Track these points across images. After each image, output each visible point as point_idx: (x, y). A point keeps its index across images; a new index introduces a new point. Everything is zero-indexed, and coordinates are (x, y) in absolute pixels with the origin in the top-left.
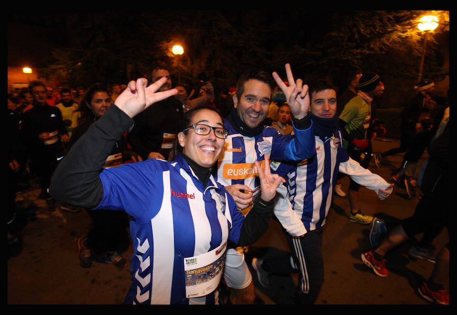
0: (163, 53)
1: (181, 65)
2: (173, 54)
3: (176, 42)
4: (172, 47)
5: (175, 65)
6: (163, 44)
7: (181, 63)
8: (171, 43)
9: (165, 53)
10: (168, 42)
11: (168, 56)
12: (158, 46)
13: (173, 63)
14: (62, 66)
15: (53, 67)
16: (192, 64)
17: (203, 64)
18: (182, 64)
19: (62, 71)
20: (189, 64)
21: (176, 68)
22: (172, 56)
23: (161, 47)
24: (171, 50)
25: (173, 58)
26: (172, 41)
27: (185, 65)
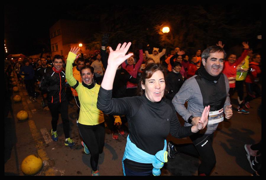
1: (167, 40)
2: (163, 32)
3: (165, 25)
4: (162, 29)
5: (163, 39)
6: (156, 27)
7: (167, 38)
8: (162, 26)
9: (157, 32)
10: (160, 25)
11: (159, 34)
13: (162, 38)
14: (98, 42)
15: (94, 43)
16: (174, 39)
17: (181, 38)
19: (98, 45)
20: (172, 38)
21: (164, 41)
22: (162, 34)
23: (155, 29)
24: (161, 31)
25: (162, 35)
26: (163, 24)
27: (170, 39)
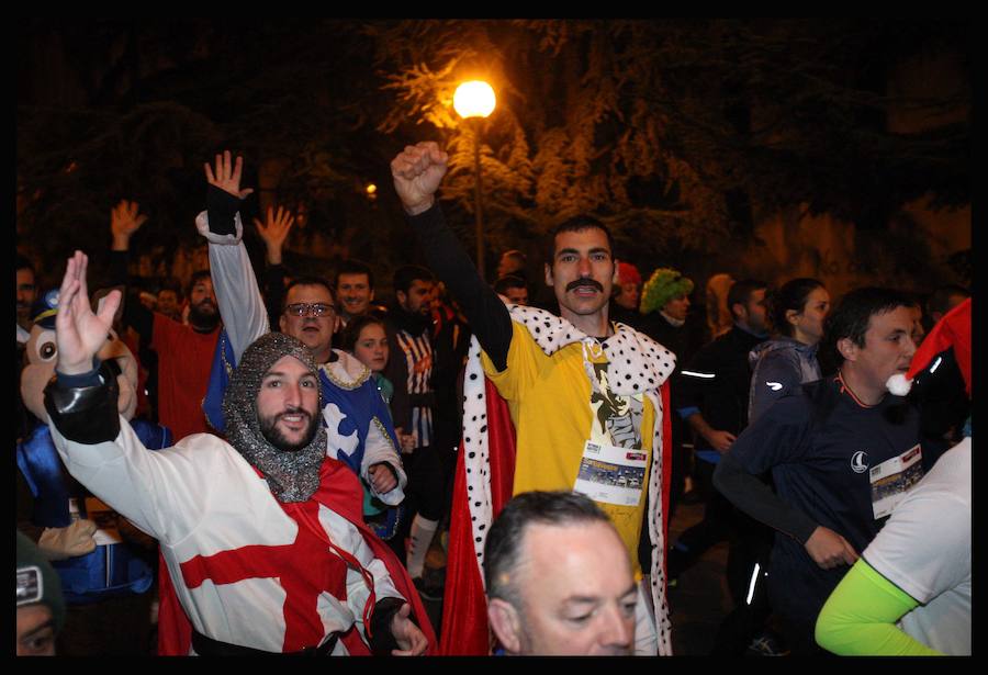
0: (411, 114)
2: (454, 115)
3: (467, 66)
4: (450, 90)
5: (461, 159)
6: (412, 77)
7: (486, 149)
8: (448, 70)
9: (420, 114)
10: (436, 67)
11: (432, 125)
12: (396, 85)
13: (454, 150)
16: (532, 154)
17: (580, 150)
18: (488, 155)
20: (520, 151)
21: (465, 171)
22: (452, 124)
23: (408, 90)
24: (446, 102)
25: (457, 133)
26: (453, 62)
27: (504, 159)
